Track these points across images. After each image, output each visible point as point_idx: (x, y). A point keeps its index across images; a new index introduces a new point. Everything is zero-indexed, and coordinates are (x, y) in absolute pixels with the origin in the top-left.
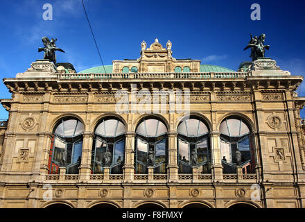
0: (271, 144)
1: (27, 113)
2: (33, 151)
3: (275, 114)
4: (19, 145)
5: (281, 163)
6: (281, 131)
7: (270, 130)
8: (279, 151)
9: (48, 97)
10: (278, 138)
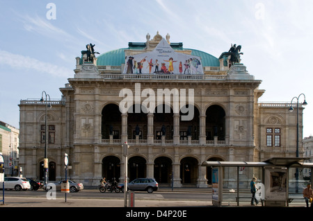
0: (237, 123)
1: (86, 101)
2: (92, 125)
3: (241, 104)
4: (83, 121)
5: (241, 134)
6: (243, 116)
7: (237, 115)
8: (241, 128)
9: (97, 91)
10: (241, 120)
